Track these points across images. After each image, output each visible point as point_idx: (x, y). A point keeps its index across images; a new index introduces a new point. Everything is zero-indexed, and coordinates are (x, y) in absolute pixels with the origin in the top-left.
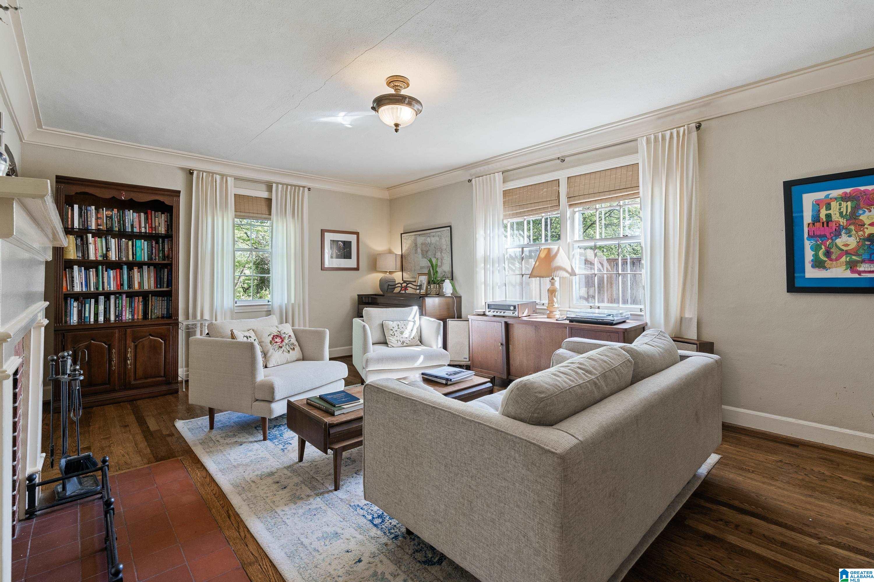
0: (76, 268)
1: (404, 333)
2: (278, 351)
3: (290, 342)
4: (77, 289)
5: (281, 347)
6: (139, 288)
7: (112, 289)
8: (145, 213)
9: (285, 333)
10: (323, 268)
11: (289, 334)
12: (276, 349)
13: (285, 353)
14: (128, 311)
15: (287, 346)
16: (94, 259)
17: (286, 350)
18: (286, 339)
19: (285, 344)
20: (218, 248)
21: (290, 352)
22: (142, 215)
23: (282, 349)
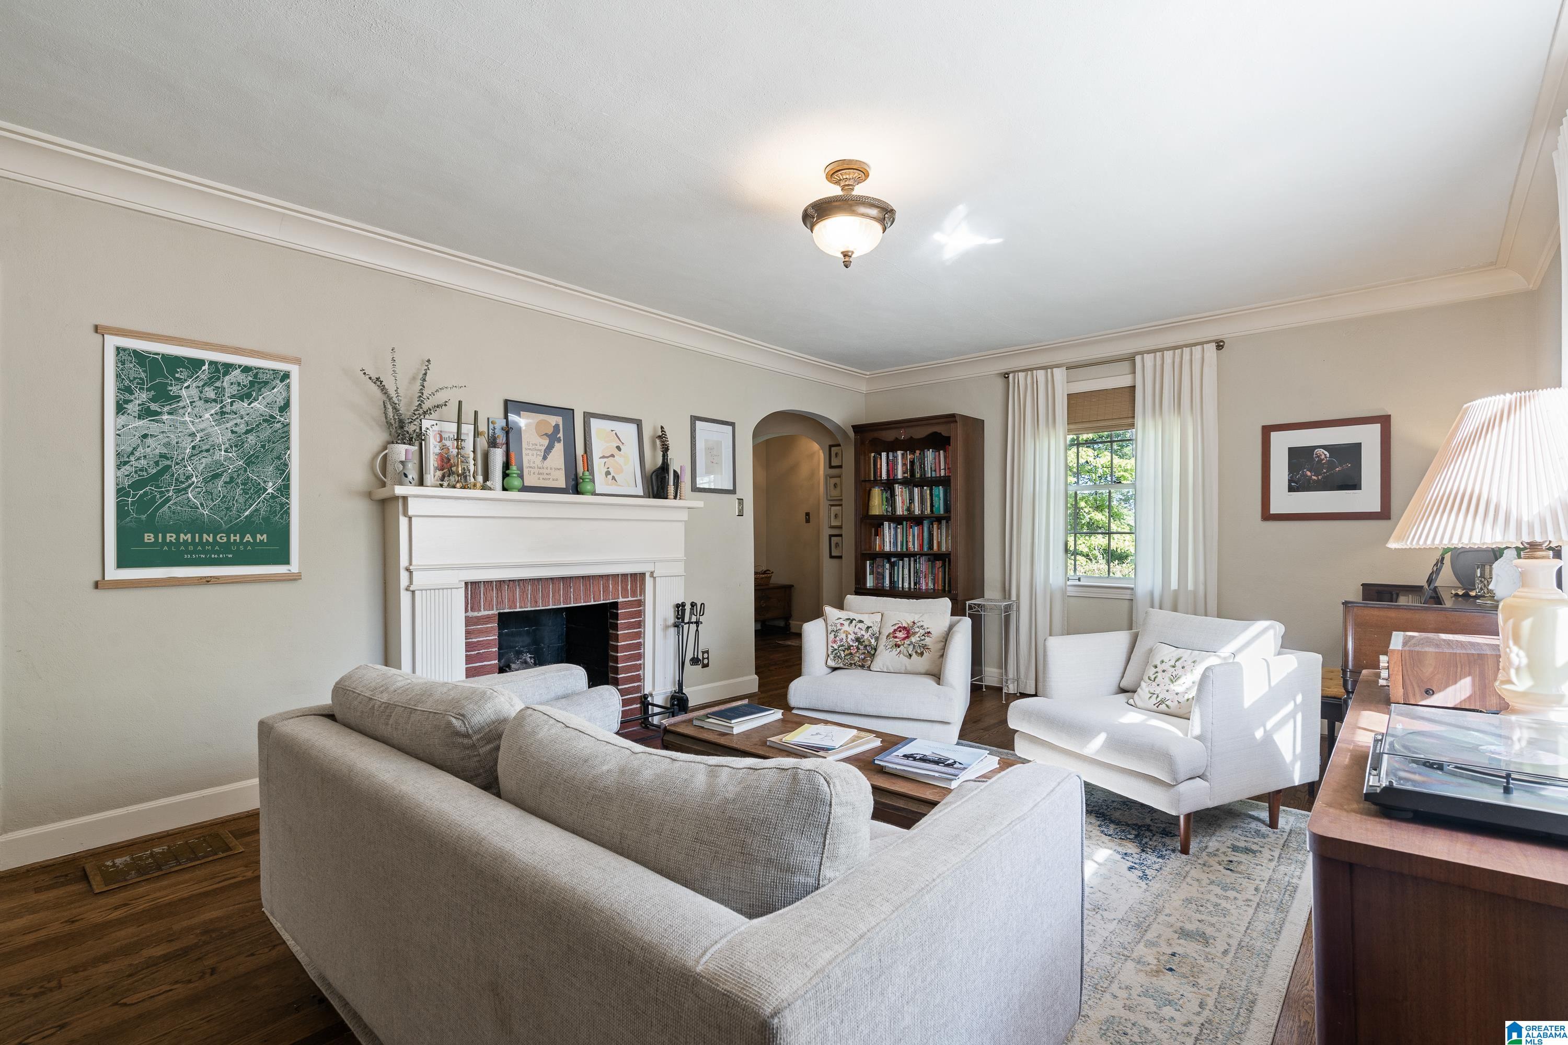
0: (886, 524)
1: (1180, 681)
2: (890, 650)
3: (922, 642)
4: (887, 549)
5: (897, 646)
6: (939, 550)
7: (916, 550)
8: (945, 451)
9: (922, 626)
10: (1267, 516)
11: (928, 630)
12: (888, 647)
13: (901, 655)
14: (930, 579)
15: (911, 647)
16: (901, 514)
17: (905, 652)
18: (917, 635)
19: (908, 643)
20: (1042, 489)
21: (912, 657)
22: (941, 452)
23: (898, 650)
